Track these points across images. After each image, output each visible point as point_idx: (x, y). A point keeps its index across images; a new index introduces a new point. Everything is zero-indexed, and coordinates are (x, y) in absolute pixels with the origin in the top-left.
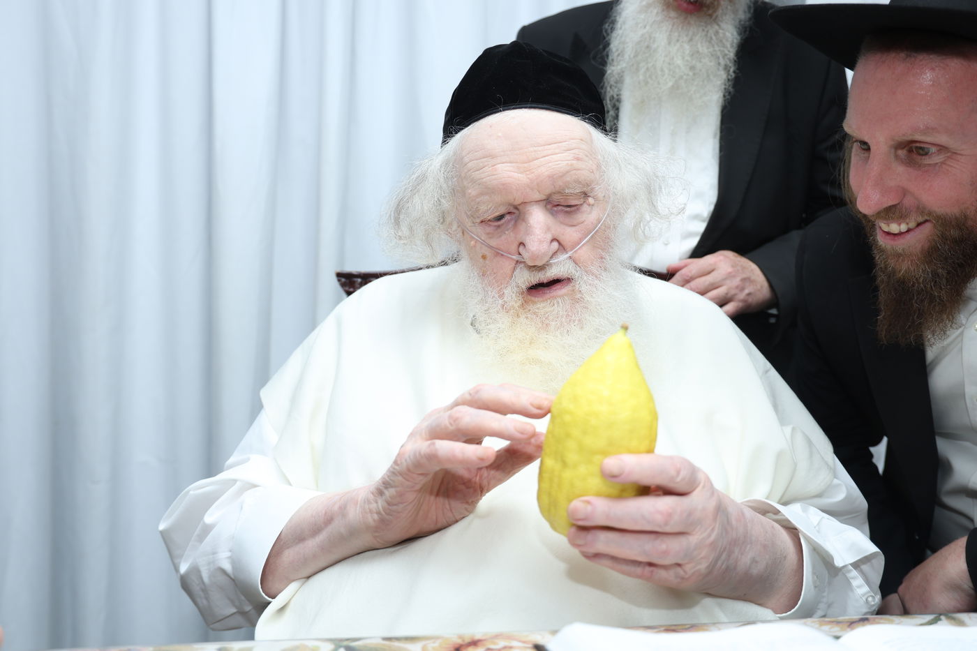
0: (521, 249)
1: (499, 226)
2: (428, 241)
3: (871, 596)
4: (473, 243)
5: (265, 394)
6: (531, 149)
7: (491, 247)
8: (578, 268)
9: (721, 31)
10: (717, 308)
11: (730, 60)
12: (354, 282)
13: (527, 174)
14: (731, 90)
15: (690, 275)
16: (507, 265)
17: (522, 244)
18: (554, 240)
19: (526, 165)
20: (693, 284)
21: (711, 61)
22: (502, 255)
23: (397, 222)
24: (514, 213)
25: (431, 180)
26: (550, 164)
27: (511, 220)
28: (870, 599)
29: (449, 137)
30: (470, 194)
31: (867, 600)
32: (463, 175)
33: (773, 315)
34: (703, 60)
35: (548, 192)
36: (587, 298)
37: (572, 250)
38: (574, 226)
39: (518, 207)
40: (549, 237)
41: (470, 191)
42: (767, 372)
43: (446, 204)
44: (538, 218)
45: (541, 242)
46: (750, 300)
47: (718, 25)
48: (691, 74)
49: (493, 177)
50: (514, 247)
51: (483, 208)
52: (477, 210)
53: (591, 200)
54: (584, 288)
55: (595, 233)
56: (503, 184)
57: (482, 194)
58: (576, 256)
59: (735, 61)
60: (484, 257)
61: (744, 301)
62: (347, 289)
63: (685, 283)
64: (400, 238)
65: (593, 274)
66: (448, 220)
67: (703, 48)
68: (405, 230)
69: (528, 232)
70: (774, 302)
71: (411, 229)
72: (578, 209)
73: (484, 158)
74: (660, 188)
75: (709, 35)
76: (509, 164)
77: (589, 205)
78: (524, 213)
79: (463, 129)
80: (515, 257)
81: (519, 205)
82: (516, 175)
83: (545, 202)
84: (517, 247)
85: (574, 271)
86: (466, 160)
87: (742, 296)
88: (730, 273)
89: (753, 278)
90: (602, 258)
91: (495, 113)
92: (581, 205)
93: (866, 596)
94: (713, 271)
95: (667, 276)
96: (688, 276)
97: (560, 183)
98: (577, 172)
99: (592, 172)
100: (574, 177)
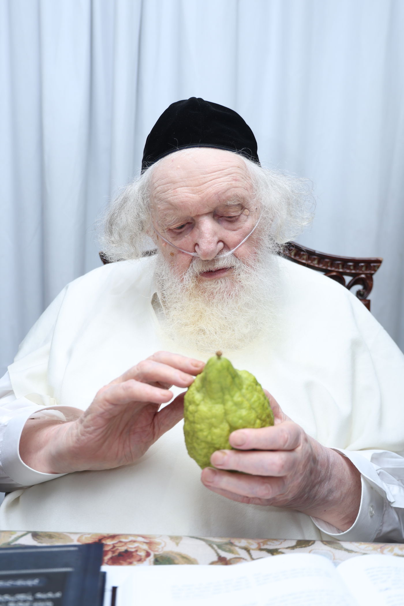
0: (196, 248)
1: (181, 233)
4: (164, 244)
6: (202, 176)
7: (175, 247)
8: (238, 261)
13: (199, 194)
17: (196, 244)
18: (220, 241)
19: (198, 188)
22: (183, 253)
24: (191, 224)
25: (132, 200)
26: (216, 185)
27: (189, 228)
30: (159, 208)
32: (154, 196)
35: (215, 206)
37: (233, 248)
38: (234, 230)
39: (194, 219)
40: (216, 239)
43: (143, 217)
44: (207, 226)
45: (210, 243)
49: (175, 197)
50: (191, 246)
51: (169, 219)
52: (165, 220)
53: (247, 212)
55: (251, 235)
56: (182, 202)
57: (168, 209)
58: (237, 252)
60: (172, 255)
64: (113, 242)
66: (146, 228)
69: (201, 236)
71: (120, 236)
72: (237, 219)
73: (168, 183)
76: (186, 188)
77: (246, 215)
78: (198, 223)
79: (153, 163)
80: (193, 254)
81: (194, 217)
82: (191, 195)
84: (193, 246)
85: (234, 263)
86: (156, 185)
90: (255, 253)
91: (176, 151)
92: (239, 216)
97: (224, 197)
98: (236, 189)
99: (247, 189)
100: (233, 193)
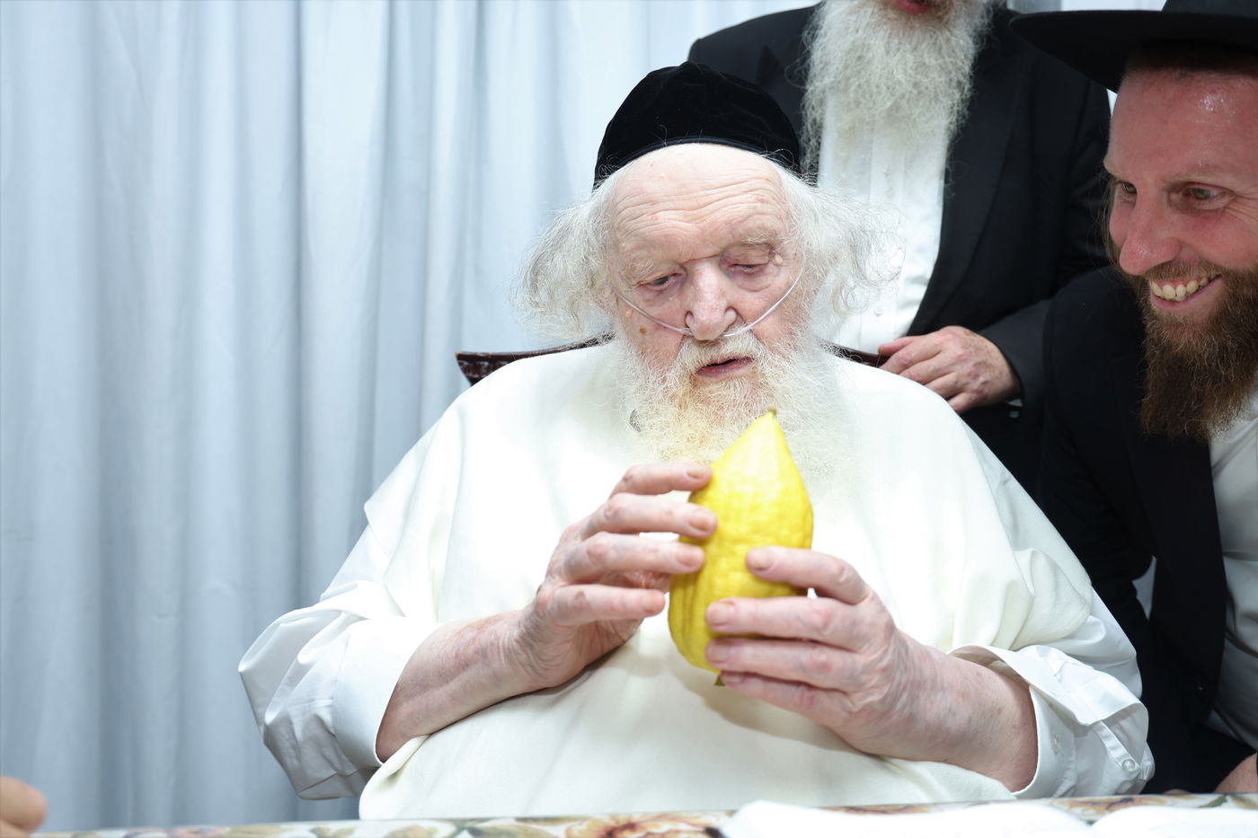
0: (688, 320)
1: (661, 292)
2: (573, 308)
3: (1131, 760)
4: (628, 312)
5: (369, 508)
6: (702, 193)
7: (651, 318)
8: (761, 345)
9: (953, 39)
10: (943, 401)
11: (965, 76)
12: (480, 366)
13: (697, 223)
14: (966, 112)
15: (909, 358)
16: (671, 341)
17: (689, 313)
18: (729, 308)
19: (695, 212)
20: (913, 370)
21: (940, 77)
22: (665, 328)
23: (534, 286)
24: (680, 275)
25: (577, 233)
26: (726, 208)
27: (677, 282)
28: (1128, 764)
29: (600, 178)
30: (623, 248)
31: (1123, 764)
32: (616, 225)
33: (1015, 408)
34: (931, 75)
35: (724, 244)
36: (772, 382)
37: (753, 321)
38: (756, 291)
39: (685, 266)
40: (724, 304)
41: (623, 245)
42: (1005, 482)
43: (595, 263)
44: (709, 279)
45: (712, 309)
46: (986, 390)
47: (949, 31)
48: (915, 92)
49: (654, 227)
50: (680, 317)
51: (639, 265)
52: (633, 269)
53: (778, 259)
54: (768, 371)
55: (784, 301)
56: (666, 236)
57: (638, 248)
58: (759, 328)
59: (971, 77)
60: (643, 331)
61: (979, 392)
62: (471, 375)
63: (902, 369)
64: (537, 304)
65: (779, 353)
66: (599, 283)
67: (931, 60)
68: (543, 296)
69: (696, 298)
70: (1016, 390)
71: (551, 295)
72: (761, 270)
73: (643, 203)
74: (869, 246)
75: (938, 42)
76: (673, 212)
77: (778, 265)
78: (693, 274)
79: (618, 169)
80: (682, 330)
81: (686, 263)
82: (683, 224)
83: (718, 258)
84: (683, 317)
85: (754, 349)
86: (620, 206)
87: (976, 385)
88: (960, 356)
89: (990, 361)
90: (791, 334)
91: (658, 148)
92: (766, 264)
93: (1123, 760)
94: (938, 353)
95: (877, 360)
96: (906, 360)
97: (740, 230)
98: (762, 217)
99: (780, 219)
100: (758, 222)
